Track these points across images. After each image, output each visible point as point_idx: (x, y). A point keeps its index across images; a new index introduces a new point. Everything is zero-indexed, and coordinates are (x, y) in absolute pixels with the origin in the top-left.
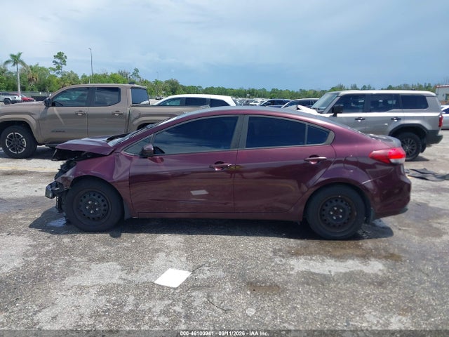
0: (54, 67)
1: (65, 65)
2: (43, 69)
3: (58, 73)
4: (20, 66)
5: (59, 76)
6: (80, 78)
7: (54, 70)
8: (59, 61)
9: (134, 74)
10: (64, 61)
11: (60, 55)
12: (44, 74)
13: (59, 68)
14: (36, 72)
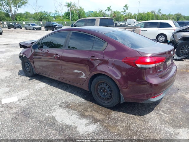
0: (123, 11)
1: (127, 9)
2: (118, 12)
3: (124, 13)
4: (110, 11)
5: (125, 15)
6: (133, 15)
7: (123, 12)
8: (125, 8)
9: (158, 11)
10: (127, 8)
11: (126, 6)
12: (119, 14)
13: (125, 11)
14: (116, 13)
